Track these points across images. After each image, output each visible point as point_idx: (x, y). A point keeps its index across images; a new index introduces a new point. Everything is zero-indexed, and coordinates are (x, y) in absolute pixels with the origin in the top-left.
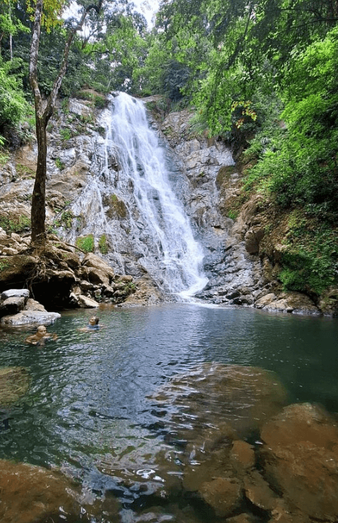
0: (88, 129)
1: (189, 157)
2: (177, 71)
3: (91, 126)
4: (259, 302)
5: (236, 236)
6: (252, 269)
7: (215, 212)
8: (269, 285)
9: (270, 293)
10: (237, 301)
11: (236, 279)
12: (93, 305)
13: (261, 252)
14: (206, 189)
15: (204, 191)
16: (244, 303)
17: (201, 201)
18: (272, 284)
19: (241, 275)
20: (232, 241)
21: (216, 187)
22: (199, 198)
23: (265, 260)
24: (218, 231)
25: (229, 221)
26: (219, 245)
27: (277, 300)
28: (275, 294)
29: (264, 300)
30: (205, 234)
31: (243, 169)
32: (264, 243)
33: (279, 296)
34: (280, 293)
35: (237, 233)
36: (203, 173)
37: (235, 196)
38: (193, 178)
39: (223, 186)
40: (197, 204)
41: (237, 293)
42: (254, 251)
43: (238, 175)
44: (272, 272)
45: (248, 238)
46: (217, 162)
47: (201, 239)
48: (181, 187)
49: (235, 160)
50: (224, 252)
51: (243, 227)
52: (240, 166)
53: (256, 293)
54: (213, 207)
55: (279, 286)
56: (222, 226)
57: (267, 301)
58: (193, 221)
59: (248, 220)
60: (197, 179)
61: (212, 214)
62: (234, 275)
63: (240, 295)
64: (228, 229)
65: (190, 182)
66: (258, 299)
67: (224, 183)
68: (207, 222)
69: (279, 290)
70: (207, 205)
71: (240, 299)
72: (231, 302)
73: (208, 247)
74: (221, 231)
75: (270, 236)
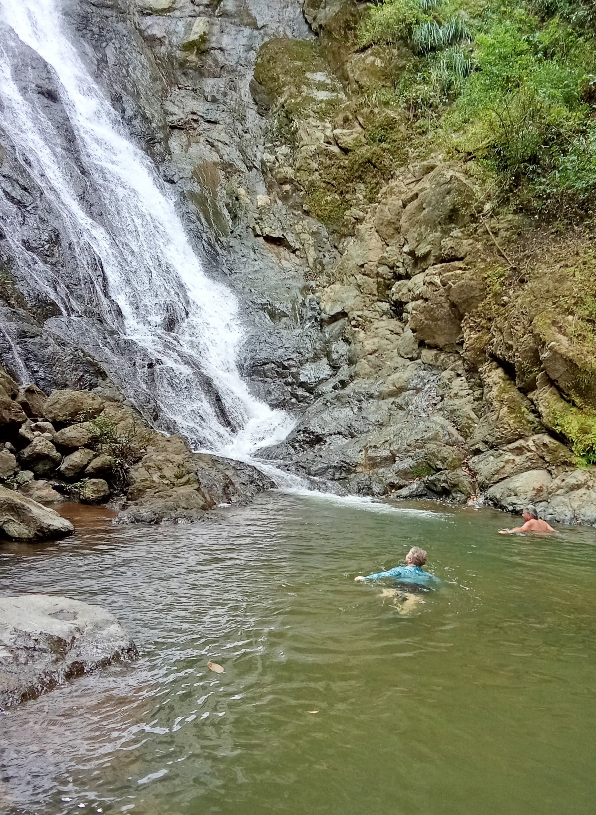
4: (513, 494)
5: (360, 282)
6: (441, 392)
7: (261, 188)
8: (525, 445)
9: (533, 469)
10: (435, 485)
11: (398, 416)
12: (60, 526)
13: (471, 345)
14: (214, 100)
15: (208, 106)
16: (456, 492)
17: (202, 139)
18: (536, 445)
19: (410, 407)
20: (345, 295)
21: (252, 101)
22: (195, 126)
23: (490, 371)
24: (278, 255)
25: (315, 229)
26: (294, 301)
27: (567, 492)
28: (549, 472)
29: (527, 489)
30: (236, 256)
31: (348, 64)
32: (484, 321)
33: (568, 480)
34: (567, 472)
35: (364, 274)
36: (203, 39)
37: (335, 149)
38: (163, 49)
39: (283, 106)
40: (189, 145)
41: (428, 464)
42: (441, 341)
43: (328, 81)
44: (524, 409)
45: (426, 300)
46: (249, 15)
47: (227, 271)
48: (127, 71)
49: (315, 26)
50: (322, 326)
51: (383, 258)
52: (339, 53)
53: (481, 466)
54: (250, 169)
55: (563, 452)
56: (290, 238)
57: (535, 492)
58: (192, 207)
59: (419, 242)
60: (179, 54)
61: (251, 192)
62: (390, 406)
63: (440, 470)
64: (312, 254)
65: (153, 59)
66: (495, 483)
67: (285, 96)
68: (235, 217)
69: (565, 463)
70: (225, 157)
71: (445, 481)
72: (417, 489)
73: (259, 301)
74: (288, 257)
75: (504, 305)
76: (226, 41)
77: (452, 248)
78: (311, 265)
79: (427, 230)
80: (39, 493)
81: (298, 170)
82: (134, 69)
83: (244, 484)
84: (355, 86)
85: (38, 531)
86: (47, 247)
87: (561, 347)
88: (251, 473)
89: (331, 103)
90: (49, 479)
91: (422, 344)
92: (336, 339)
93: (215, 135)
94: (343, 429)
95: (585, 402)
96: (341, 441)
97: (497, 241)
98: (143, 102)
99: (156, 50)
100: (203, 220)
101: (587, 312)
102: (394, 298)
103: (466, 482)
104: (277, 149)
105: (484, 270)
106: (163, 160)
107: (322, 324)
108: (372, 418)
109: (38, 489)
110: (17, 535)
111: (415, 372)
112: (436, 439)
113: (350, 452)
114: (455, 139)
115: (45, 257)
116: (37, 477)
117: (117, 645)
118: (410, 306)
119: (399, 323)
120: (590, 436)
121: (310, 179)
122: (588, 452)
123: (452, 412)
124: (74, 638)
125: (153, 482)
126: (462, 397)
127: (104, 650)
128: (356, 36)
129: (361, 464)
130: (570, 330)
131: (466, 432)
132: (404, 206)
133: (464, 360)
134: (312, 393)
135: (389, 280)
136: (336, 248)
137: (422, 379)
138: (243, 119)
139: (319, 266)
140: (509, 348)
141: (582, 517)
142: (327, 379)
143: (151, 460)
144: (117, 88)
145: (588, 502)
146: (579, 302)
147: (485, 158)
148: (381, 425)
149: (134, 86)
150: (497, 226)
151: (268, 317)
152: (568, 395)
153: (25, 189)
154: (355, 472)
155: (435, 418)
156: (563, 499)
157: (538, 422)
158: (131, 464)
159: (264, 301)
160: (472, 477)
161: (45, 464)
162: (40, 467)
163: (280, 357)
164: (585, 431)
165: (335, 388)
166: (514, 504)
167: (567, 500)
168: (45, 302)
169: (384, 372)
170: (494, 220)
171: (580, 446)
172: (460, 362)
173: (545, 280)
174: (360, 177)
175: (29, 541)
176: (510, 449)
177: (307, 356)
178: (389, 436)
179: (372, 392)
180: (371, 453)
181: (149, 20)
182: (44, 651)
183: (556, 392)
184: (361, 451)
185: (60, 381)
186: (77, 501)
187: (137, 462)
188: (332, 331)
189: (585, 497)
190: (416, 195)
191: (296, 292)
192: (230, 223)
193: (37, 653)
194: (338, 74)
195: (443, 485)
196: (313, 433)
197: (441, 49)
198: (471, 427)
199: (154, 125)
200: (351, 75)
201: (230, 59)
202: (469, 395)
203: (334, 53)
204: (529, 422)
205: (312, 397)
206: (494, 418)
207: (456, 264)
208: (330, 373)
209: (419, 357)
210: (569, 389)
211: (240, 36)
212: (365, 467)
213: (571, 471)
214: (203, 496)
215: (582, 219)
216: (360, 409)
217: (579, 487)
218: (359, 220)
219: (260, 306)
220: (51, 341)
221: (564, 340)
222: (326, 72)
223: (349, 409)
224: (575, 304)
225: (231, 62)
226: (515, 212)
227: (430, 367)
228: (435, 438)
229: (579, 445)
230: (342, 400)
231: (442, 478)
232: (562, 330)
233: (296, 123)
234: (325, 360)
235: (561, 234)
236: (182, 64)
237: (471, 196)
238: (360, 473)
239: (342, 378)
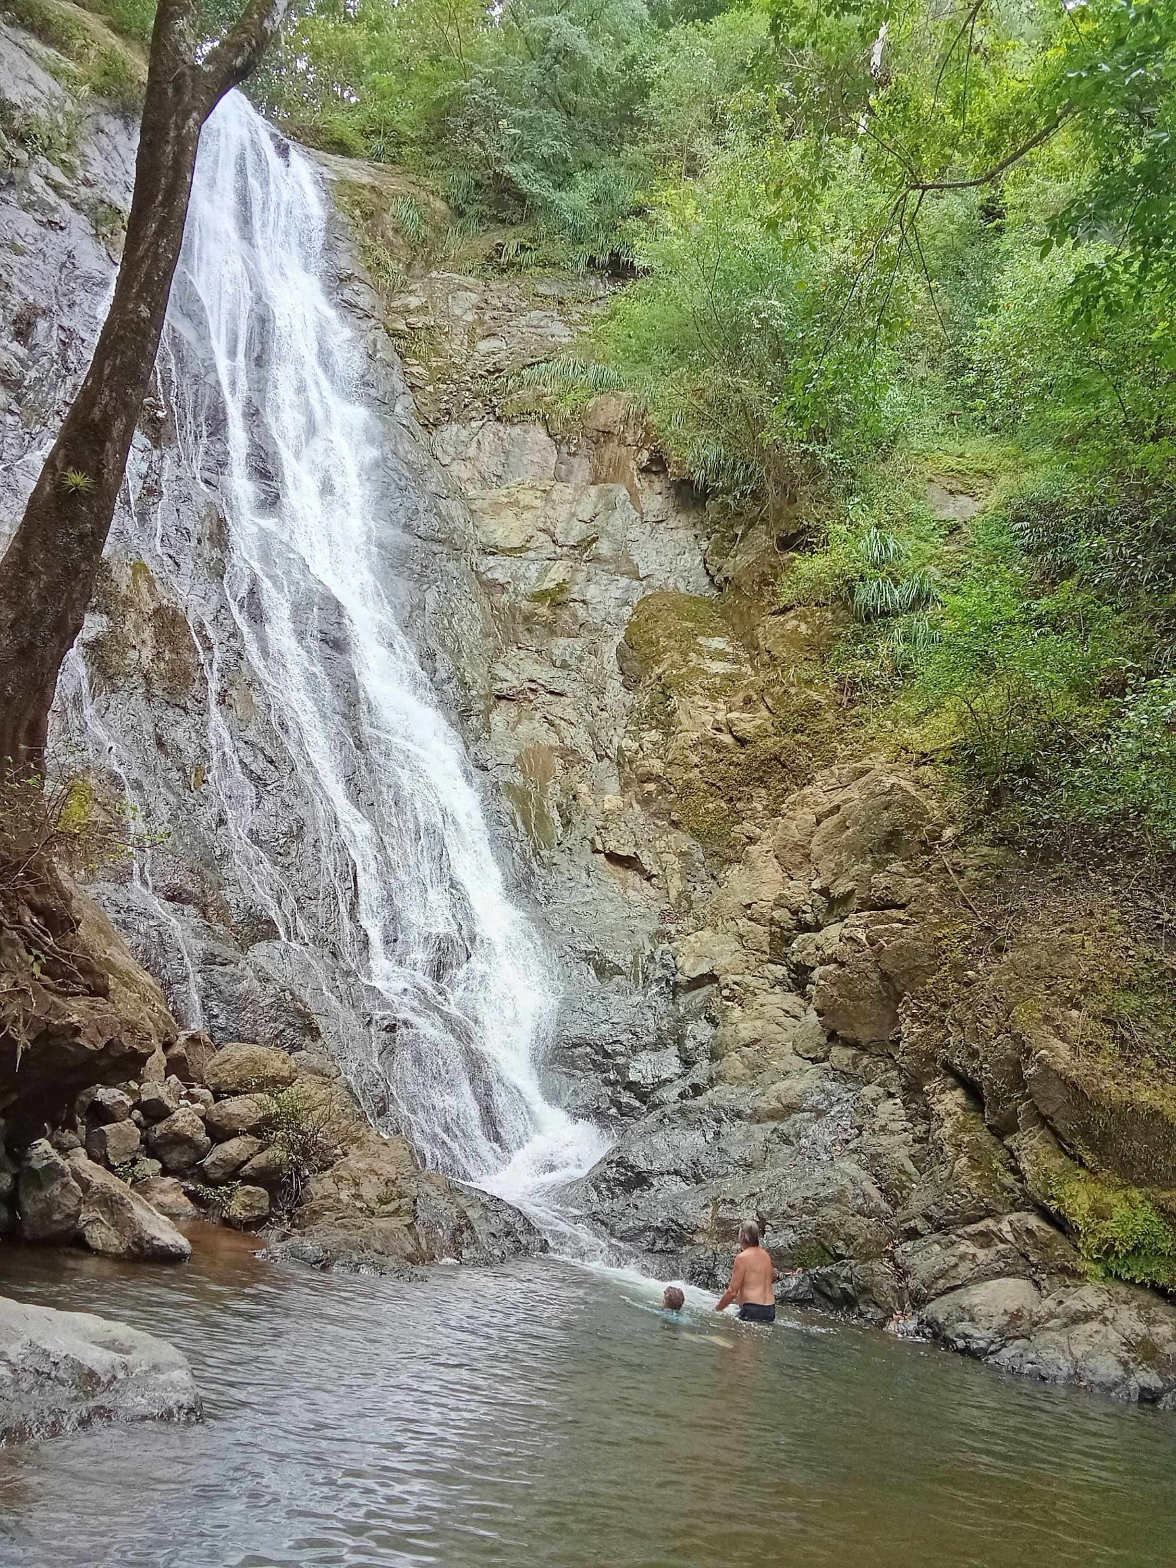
0: (36, 181)
1: (499, 494)
2: (518, 113)
3: (58, 175)
4: (967, 1317)
5: (741, 931)
6: (858, 1121)
7: (612, 785)
8: (995, 1229)
9: (1009, 1275)
10: (830, 1286)
11: (781, 1155)
12: (170, 1242)
13: (912, 1044)
14: (565, 666)
15: (554, 672)
16: (866, 1303)
17: (538, 715)
18: (1014, 1230)
19: (803, 1140)
20: (717, 949)
21: (617, 670)
22: (532, 697)
23: (943, 1092)
24: (624, 882)
25: (685, 849)
26: (637, 952)
27: (1066, 1325)
28: (1036, 1284)
29: (993, 1310)
30: (560, 878)
31: (761, 629)
32: (935, 1008)
33: (1068, 1302)
34: (1068, 1287)
35: (750, 919)
36: (561, 588)
37: (727, 739)
38: (505, 598)
39: (660, 678)
40: (519, 722)
41: (821, 1244)
42: (864, 1034)
43: (730, 650)
44: (996, 1164)
45: (842, 965)
46: (630, 562)
47: (542, 899)
48: (450, 622)
49: (718, 579)
50: (675, 994)
51: (782, 896)
52: (749, 614)
53: (916, 1260)
54: (600, 758)
55: (1061, 1248)
56: (646, 859)
57: (1007, 1318)
58: (507, 804)
59: (837, 876)
60: (525, 605)
61: (597, 790)
62: (768, 1135)
63: (841, 1257)
64: (676, 885)
65: (488, 609)
66: (938, 1295)
67: (664, 666)
68: (567, 823)
69: (1064, 1270)
70: (568, 741)
71: (848, 1280)
72: (796, 1288)
73: (583, 948)
74: (638, 886)
75: (967, 985)
76: (592, 592)
77: (887, 888)
78: (673, 901)
79: (849, 858)
80: (160, 1198)
81: (670, 764)
82: (460, 620)
83: (494, 1235)
84: (766, 657)
85: (134, 1243)
86: (281, 842)
87: (1057, 1059)
88: (511, 1220)
89: (729, 678)
90: (184, 1178)
91: (832, 1037)
92: (696, 1017)
93: (557, 710)
94: (683, 1167)
95: (1101, 1162)
96: (675, 1186)
97: (961, 884)
98: (464, 662)
99: (495, 599)
100: (519, 823)
101: (1103, 1007)
102: (794, 959)
103: (885, 1287)
104: (643, 734)
105: (937, 926)
106: (478, 739)
107: (675, 989)
108: (736, 1153)
109: (162, 1191)
110: (100, 1248)
111: (818, 1083)
112: (839, 1201)
113: (687, 1206)
114: (911, 735)
115: (277, 855)
116: (165, 1172)
117: (172, 1399)
118: (815, 975)
119: (801, 1001)
120: (1109, 1224)
121: (685, 777)
122: (1107, 1254)
123: (874, 1157)
124: (115, 1377)
125: (339, 1201)
126: (893, 1133)
127: (152, 1400)
128: (774, 594)
129: (703, 1231)
130: (1074, 1032)
131: (895, 1195)
132: (818, 822)
133: (901, 1070)
134: (645, 1103)
135: (789, 930)
136: (713, 877)
137: (828, 1095)
138: (601, 692)
139: (684, 903)
140: (974, 1054)
141: (1089, 1374)
142: (671, 1081)
143: (346, 1167)
144: (433, 643)
145: (1101, 1346)
146: (1090, 988)
147: (949, 762)
148: (749, 1166)
149: (456, 641)
150: (963, 862)
151: (593, 972)
152: (1070, 1145)
153: (272, 762)
154: (691, 1242)
155: (842, 1165)
156: (1057, 1337)
157: (1021, 1190)
158: (314, 1171)
159: (591, 948)
160: (900, 1280)
161: (182, 1153)
162: (176, 1157)
163: (602, 1037)
164: (1100, 1213)
165: (682, 1096)
166: (967, 1336)
167: (1063, 1340)
168: (259, 918)
169: (767, 1077)
170: (957, 853)
171: (1092, 1242)
172: (895, 1073)
173: (1035, 950)
174: (760, 779)
175: (117, 1258)
176: (970, 1235)
177: (645, 1039)
178: (757, 1185)
179: (741, 1107)
180: (724, 1213)
181: (491, 561)
182: (62, 1382)
183: (1052, 1139)
184: (706, 1206)
185: (247, 1034)
186: (216, 1220)
187: (326, 1169)
188: (689, 1003)
189: (1097, 1338)
190: (838, 807)
191: (642, 939)
192: (560, 831)
193: (50, 1382)
194: (745, 641)
195: (845, 1285)
196: (632, 1167)
197: (896, 615)
198: (905, 1187)
199: (474, 693)
200: (762, 643)
201: (594, 614)
202: (905, 1130)
203: (741, 614)
204: (1004, 1188)
205: (644, 1108)
206: (945, 1174)
207: (894, 913)
208: (679, 1071)
209: (826, 1059)
210: (1073, 1135)
211: (612, 587)
212: (710, 1236)
213: (1076, 1286)
214: (416, 1239)
215: (1102, 862)
216: (717, 1134)
217: (1086, 1317)
218: (752, 840)
219: (583, 955)
220: (249, 972)
221: (1063, 1048)
222: (727, 638)
223: (698, 1133)
224: (1082, 991)
225: (597, 618)
226: (992, 844)
227: (843, 1076)
228: (837, 1199)
229: (1090, 1240)
230: (690, 1116)
231: (844, 1273)
232: (1060, 1033)
233: (674, 702)
234: (673, 1049)
235: (1067, 882)
236: (527, 619)
237: (922, 813)
238: (700, 1244)
239: (696, 1080)
